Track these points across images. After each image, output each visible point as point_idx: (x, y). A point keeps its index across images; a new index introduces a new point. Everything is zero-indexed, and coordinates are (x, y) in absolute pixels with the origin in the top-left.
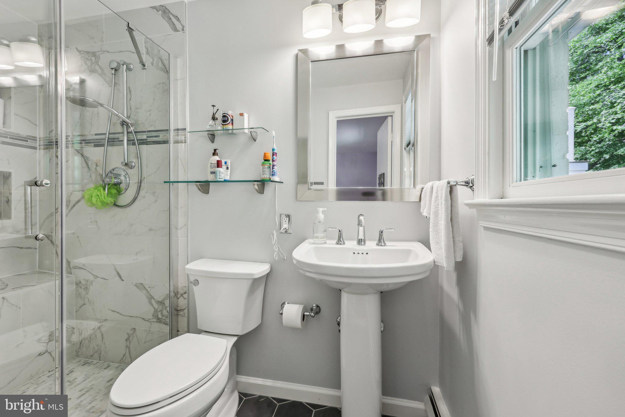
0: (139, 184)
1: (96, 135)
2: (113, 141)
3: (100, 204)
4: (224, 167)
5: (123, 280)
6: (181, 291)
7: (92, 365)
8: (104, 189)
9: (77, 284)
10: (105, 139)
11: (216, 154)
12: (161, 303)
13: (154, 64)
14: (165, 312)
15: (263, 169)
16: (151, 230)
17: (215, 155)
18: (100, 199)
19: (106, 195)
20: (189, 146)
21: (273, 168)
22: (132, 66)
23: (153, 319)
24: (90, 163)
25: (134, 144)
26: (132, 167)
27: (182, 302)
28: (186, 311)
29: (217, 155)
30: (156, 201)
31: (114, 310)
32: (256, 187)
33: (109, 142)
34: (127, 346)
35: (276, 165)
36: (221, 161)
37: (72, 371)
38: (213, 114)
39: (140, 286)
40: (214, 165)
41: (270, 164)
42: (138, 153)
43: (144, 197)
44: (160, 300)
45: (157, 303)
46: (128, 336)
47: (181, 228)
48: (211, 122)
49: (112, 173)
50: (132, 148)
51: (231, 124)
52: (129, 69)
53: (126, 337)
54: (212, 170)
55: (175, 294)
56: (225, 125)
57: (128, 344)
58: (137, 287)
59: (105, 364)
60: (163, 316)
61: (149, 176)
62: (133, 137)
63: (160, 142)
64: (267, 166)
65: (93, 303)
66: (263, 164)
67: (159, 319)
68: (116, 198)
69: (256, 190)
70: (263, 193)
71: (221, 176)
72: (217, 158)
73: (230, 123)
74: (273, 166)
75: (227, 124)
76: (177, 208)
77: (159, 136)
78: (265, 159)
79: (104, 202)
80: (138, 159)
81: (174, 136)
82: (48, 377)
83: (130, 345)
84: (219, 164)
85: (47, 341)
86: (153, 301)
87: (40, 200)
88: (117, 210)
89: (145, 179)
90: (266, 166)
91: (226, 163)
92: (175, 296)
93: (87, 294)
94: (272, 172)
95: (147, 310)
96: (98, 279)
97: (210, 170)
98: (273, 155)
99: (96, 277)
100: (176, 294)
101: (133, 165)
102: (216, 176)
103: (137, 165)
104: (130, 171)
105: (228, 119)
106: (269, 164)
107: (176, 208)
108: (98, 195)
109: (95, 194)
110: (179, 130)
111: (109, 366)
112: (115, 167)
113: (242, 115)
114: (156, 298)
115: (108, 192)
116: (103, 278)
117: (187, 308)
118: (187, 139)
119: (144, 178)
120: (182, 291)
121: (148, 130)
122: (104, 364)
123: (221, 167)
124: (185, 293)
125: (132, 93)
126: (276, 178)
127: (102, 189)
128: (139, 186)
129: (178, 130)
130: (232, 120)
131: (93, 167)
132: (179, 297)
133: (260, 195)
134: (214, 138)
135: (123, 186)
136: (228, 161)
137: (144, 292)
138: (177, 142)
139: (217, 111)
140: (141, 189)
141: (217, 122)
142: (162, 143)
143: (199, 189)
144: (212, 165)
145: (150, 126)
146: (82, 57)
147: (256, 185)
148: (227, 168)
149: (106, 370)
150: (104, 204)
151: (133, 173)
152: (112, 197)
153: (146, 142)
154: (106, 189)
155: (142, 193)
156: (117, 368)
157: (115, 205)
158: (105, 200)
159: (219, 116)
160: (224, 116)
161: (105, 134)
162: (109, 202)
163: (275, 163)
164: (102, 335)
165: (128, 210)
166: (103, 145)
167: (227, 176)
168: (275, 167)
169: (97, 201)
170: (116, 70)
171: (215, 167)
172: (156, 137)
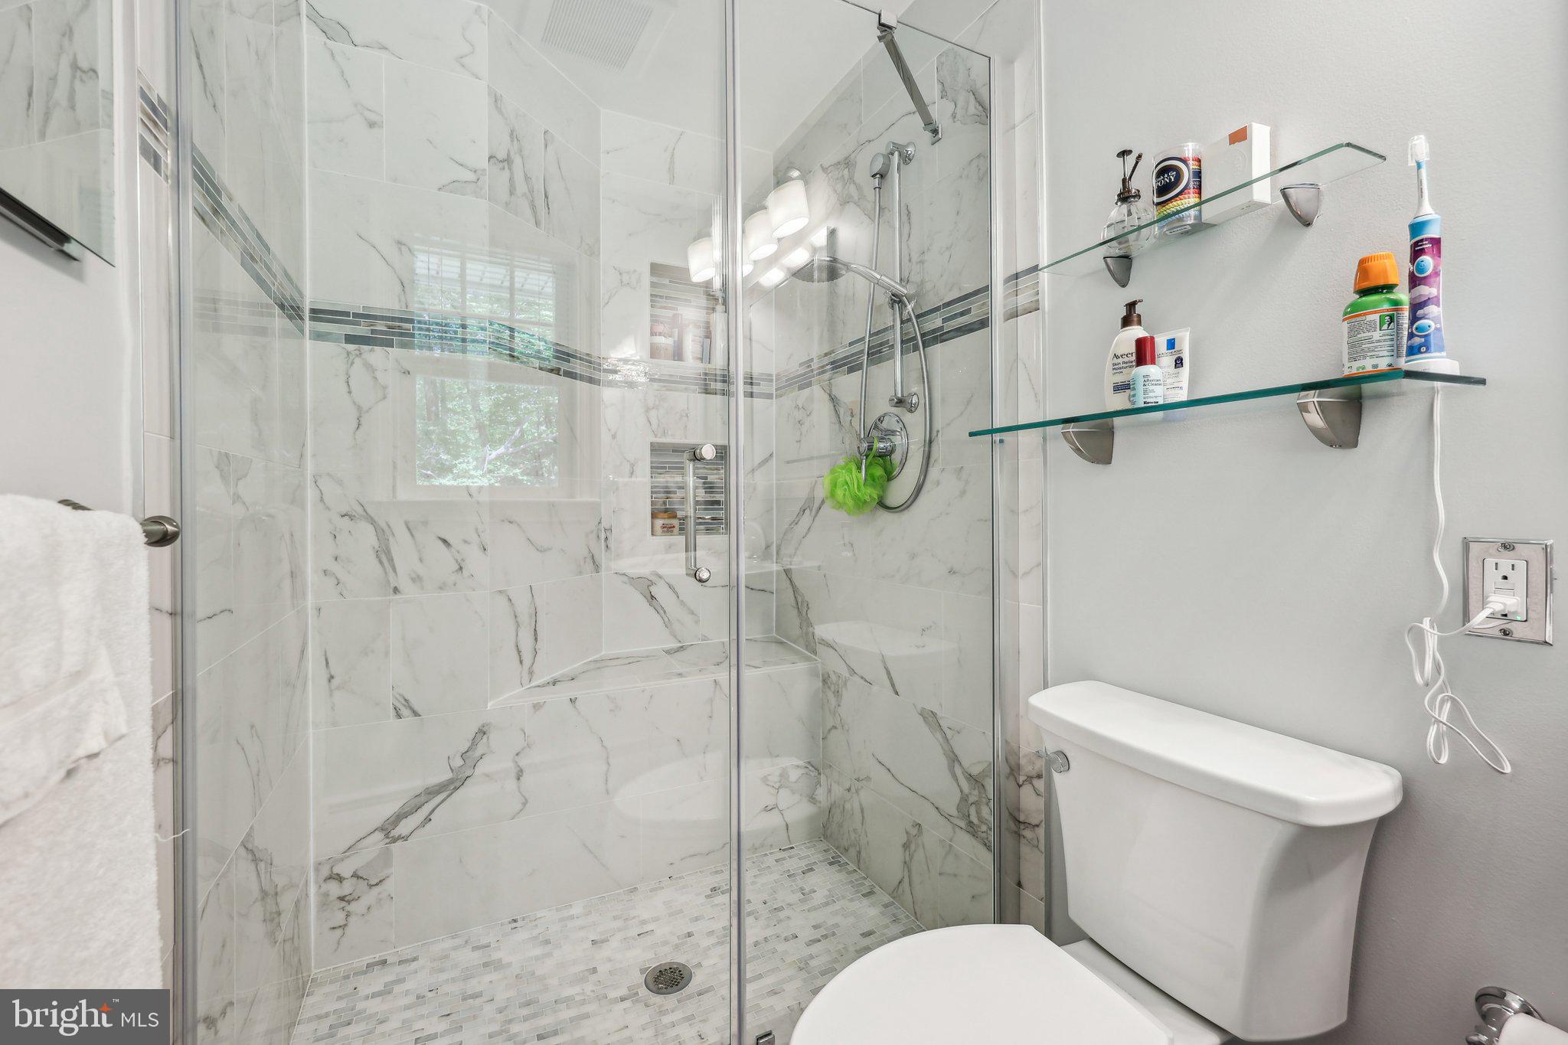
0: (927, 449)
1: (851, 344)
2: (877, 352)
3: (850, 502)
4: (1166, 360)
5: (897, 693)
6: (1028, 768)
7: (844, 873)
8: (859, 468)
9: (824, 681)
10: (862, 352)
11: (1135, 319)
12: (975, 781)
13: (958, 116)
14: (986, 813)
15: (1353, 332)
16: (952, 572)
17: (1130, 325)
18: (850, 491)
19: (862, 482)
20: (1046, 316)
21: (1414, 319)
22: (910, 150)
23: (958, 818)
24: (842, 411)
25: (916, 348)
26: (912, 409)
27: (1030, 802)
28: (1041, 831)
29: (1139, 323)
30: (963, 493)
31: (883, 762)
32: (1315, 419)
33: (873, 354)
34: (905, 863)
35: (1437, 297)
36: (1152, 339)
37: (812, 870)
38: (1124, 180)
39: (931, 718)
40: (1126, 359)
41: (1396, 303)
42: (922, 369)
43: (938, 483)
44: (975, 771)
45: (966, 778)
46: (908, 839)
47: (1026, 574)
48: (1117, 212)
49: (878, 428)
50: (914, 357)
51: (1192, 190)
52: (906, 159)
53: (904, 839)
54: (1120, 379)
55: (1012, 770)
56: (1169, 200)
57: (907, 859)
58: (924, 718)
59: (867, 883)
60: (980, 818)
61: (949, 424)
62: (915, 330)
63: (972, 327)
64: (1378, 316)
65: (848, 731)
66: (1352, 313)
67: (970, 823)
68: (884, 489)
69: (1315, 431)
70: (1355, 445)
71: (1151, 394)
72: (1137, 332)
73: (1186, 188)
74: (1417, 306)
75: (1177, 195)
76: (1014, 512)
77: (968, 311)
78: (1366, 284)
79: (859, 499)
80: (924, 382)
81: (1006, 297)
82: (777, 861)
83: (911, 860)
84: (1144, 352)
85: (777, 786)
86: (958, 771)
87: (776, 500)
88: (884, 517)
89: (940, 434)
90: (1370, 318)
91: (1171, 344)
92: (1010, 774)
93: (839, 706)
94: (1411, 336)
95: (946, 791)
96: (856, 678)
97: (1111, 379)
98: (1417, 252)
99: (853, 672)
100: (1014, 770)
101: (914, 402)
102: (1134, 396)
103: (922, 402)
104: (908, 418)
105: (1179, 177)
106: (1386, 306)
107: (1012, 511)
108: (847, 483)
109: (841, 479)
110: (1019, 275)
111: (871, 893)
112: (882, 413)
113: (1240, 136)
114: (966, 763)
115: (866, 474)
116: (862, 678)
117: (1043, 824)
118: (1040, 297)
119: (938, 431)
120: (1030, 768)
121: (946, 300)
122: (864, 881)
123: (1153, 362)
124: (1039, 776)
125: (913, 217)
126: (1434, 362)
127: (854, 468)
128: (926, 452)
129: (1017, 276)
130: (1198, 174)
131: (846, 418)
132: (1021, 783)
133: (1337, 454)
134: (1129, 268)
135: (896, 458)
136: (1179, 334)
137: (939, 735)
138: (1013, 314)
139: (1137, 163)
140: (932, 460)
141: (1138, 206)
142: (977, 327)
143: (1077, 450)
144: (1121, 360)
145: (950, 290)
146: (829, 180)
147: (1311, 407)
148: (1179, 363)
149: (865, 901)
150: (860, 504)
151: (915, 421)
152: (874, 487)
153: (941, 335)
154: (863, 467)
155: (934, 473)
156: (886, 906)
157: (882, 505)
158: (860, 494)
159: (1145, 182)
160: (1163, 172)
161: (863, 339)
162: (867, 498)
163: (1425, 291)
164: (862, 811)
165: (905, 516)
166: (859, 367)
167: (1177, 391)
168: (1432, 310)
169: (844, 495)
170: (882, 176)
171: (1130, 367)
172: (962, 314)
